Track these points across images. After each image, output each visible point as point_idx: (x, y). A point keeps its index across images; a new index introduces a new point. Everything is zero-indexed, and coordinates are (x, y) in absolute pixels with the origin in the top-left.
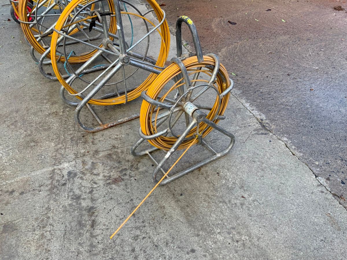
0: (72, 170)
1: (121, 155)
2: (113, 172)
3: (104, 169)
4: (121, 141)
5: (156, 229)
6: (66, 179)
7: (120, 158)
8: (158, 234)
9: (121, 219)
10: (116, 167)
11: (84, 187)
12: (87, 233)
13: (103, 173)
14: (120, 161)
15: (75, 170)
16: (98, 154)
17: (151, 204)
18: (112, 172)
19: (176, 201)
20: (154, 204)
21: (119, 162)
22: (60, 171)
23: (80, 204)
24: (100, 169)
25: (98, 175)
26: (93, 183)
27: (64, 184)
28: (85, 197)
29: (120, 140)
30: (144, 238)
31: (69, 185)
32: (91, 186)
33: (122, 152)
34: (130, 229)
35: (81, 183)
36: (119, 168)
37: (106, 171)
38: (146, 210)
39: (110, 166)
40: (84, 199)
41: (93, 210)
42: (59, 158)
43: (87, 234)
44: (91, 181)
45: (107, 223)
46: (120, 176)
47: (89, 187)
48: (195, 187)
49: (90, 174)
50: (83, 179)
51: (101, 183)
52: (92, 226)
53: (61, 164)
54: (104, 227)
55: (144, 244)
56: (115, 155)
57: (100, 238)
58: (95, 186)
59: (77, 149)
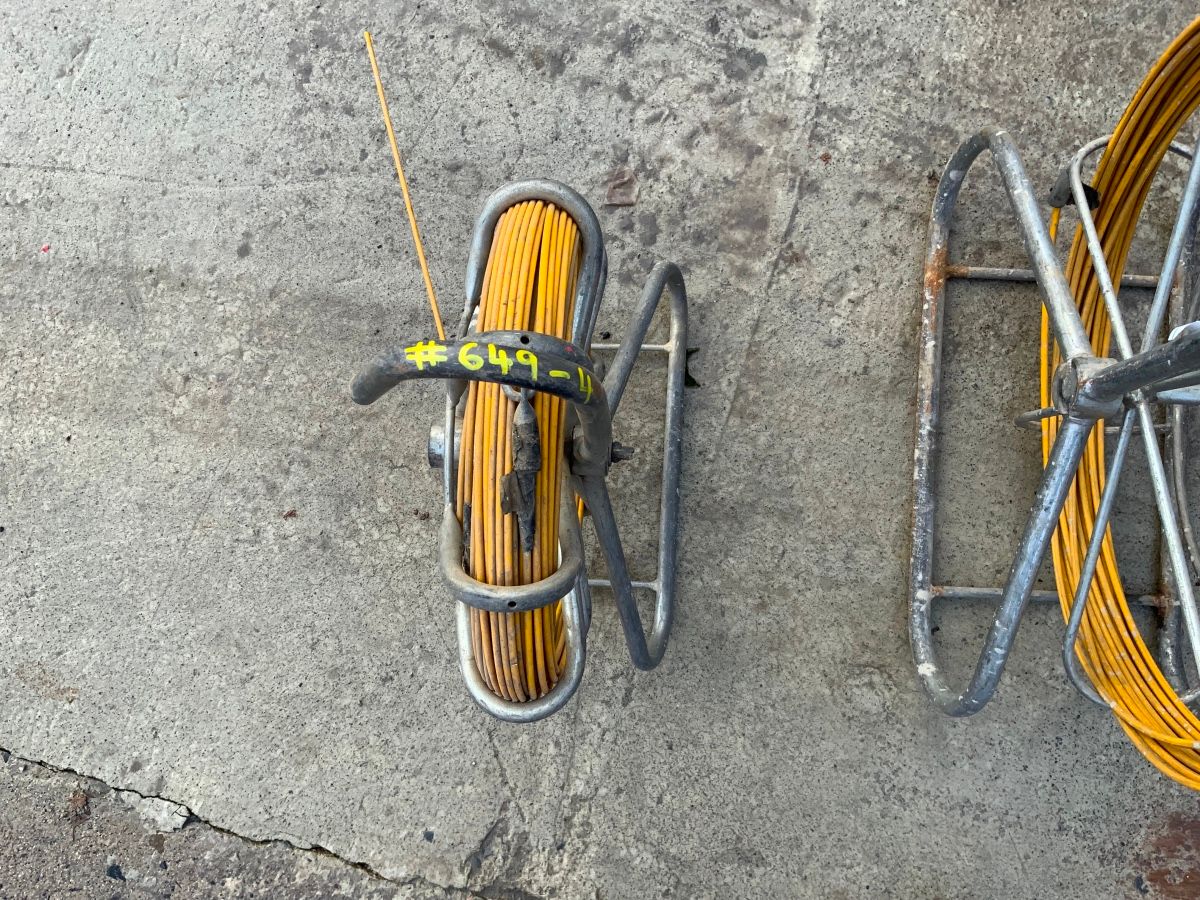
0: (766, 74)
1: (732, 263)
2: (668, 198)
3: (699, 173)
4: (810, 298)
5: (368, 200)
6: (736, 39)
7: (719, 250)
8: (348, 197)
9: (464, 127)
10: (684, 217)
11: (661, 80)
12: (482, 20)
13: (685, 163)
14: (704, 245)
15: (761, 84)
16: (793, 187)
17: (458, 237)
18: (671, 191)
19: (416, 310)
20: (449, 245)
21: (699, 238)
22: (788, 34)
23: (599, 43)
24: (714, 162)
25: (689, 142)
26: (662, 113)
27: (713, 26)
28: (617, 67)
29: (821, 301)
30: (364, 154)
31: (699, 36)
32: (649, 100)
33: (743, 273)
34: (416, 134)
35: (683, 76)
36: (673, 222)
37: (685, 177)
38: (445, 211)
39: (699, 197)
40: (611, 60)
41: (547, 68)
42: (859, 53)
43: (478, 21)
44: (671, 109)
45: (476, 84)
46: (631, 209)
47: (651, 94)
48: (425, 404)
49: (707, 117)
50: (698, 89)
51: (643, 138)
52: (494, 44)
53: (821, 46)
54: (469, 71)
55: (348, 144)
56: (749, 241)
57: (443, 46)
58: (641, 114)
59: (867, 126)
